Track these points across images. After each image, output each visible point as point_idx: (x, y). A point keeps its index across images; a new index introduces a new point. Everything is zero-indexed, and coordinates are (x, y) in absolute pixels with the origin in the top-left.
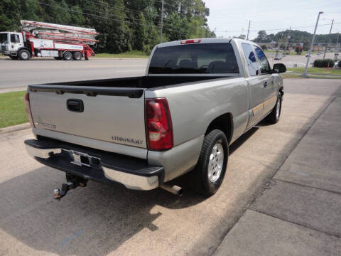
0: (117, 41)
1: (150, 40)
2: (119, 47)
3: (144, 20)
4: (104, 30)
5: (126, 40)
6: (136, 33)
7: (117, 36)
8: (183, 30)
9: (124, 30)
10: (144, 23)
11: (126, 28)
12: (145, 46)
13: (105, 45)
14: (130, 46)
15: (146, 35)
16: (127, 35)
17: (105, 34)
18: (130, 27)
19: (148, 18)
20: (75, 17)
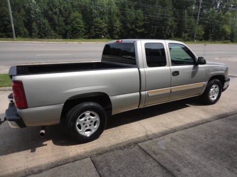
0: (163, 31)
1: (188, 30)
2: (165, 35)
3: (186, 15)
4: (156, 24)
5: (170, 31)
6: (178, 25)
7: (164, 28)
8: (218, 21)
9: (170, 23)
10: (186, 18)
11: (172, 22)
12: (184, 35)
13: (155, 34)
14: (172, 34)
15: (186, 26)
16: (171, 27)
17: (156, 27)
18: (175, 21)
19: (190, 14)
20: (138, 17)
